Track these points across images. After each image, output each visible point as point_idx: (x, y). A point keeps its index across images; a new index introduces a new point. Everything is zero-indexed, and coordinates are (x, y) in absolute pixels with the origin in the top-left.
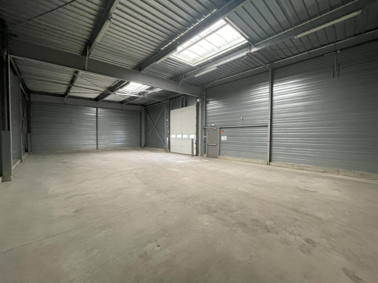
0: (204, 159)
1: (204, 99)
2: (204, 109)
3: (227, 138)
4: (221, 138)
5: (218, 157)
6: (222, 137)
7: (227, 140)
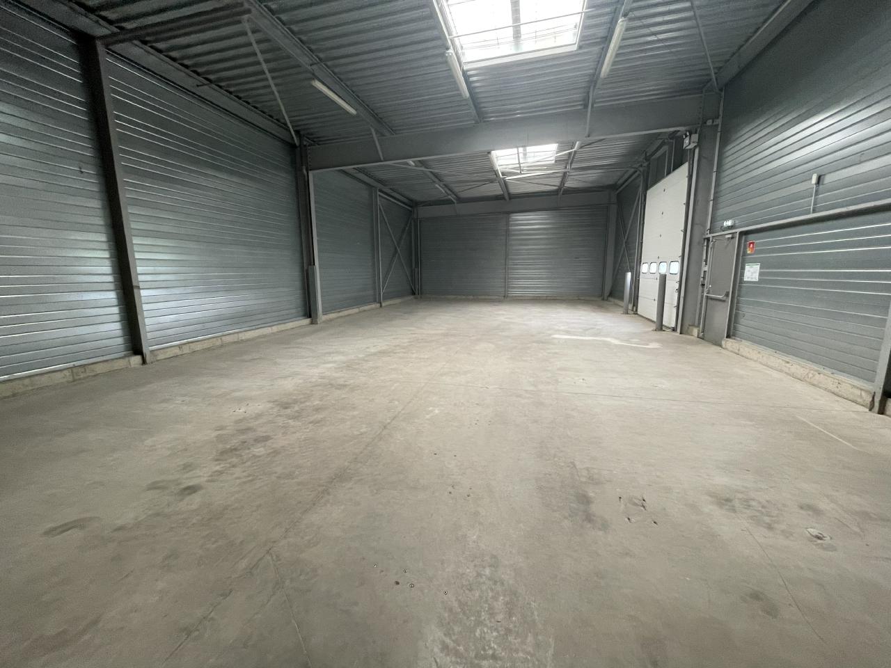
0: (691, 343)
1: (719, 129)
2: (715, 169)
3: (761, 274)
4: (742, 275)
5: (723, 343)
6: (747, 267)
7: (760, 281)
